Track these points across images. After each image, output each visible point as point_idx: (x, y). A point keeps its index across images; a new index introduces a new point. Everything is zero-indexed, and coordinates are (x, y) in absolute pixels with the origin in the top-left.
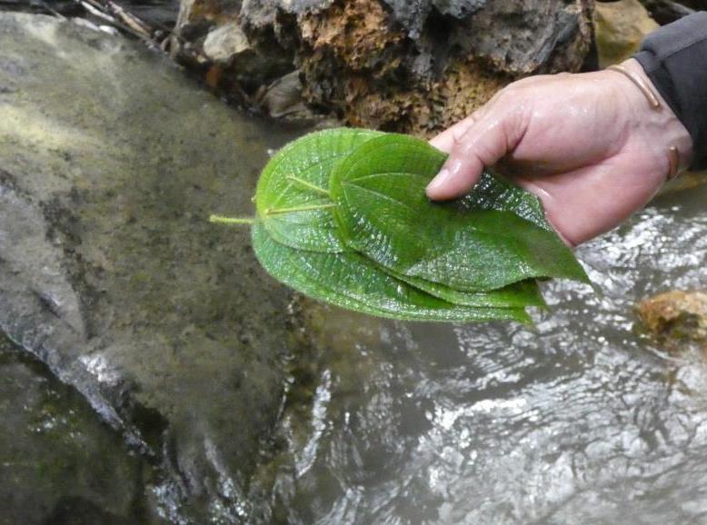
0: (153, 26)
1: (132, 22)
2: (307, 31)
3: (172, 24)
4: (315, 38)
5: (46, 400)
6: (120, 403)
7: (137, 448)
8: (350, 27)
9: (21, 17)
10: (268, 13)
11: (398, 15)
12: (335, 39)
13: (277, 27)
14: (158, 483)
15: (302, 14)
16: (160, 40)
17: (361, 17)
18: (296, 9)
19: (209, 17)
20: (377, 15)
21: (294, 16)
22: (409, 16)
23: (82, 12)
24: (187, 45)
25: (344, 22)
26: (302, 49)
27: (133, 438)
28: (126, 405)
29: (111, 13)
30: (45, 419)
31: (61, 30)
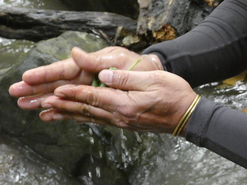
0: (109, 36)
1: (104, 35)
2: (154, 35)
3: (114, 36)
4: (156, 37)
5: (82, 129)
6: (100, 130)
7: (104, 142)
8: (166, 34)
9: (77, 33)
10: (144, 31)
11: (178, 31)
12: (162, 37)
13: (146, 34)
14: (109, 151)
15: (153, 31)
16: (111, 40)
17: (169, 32)
18: (152, 29)
19: (125, 34)
20: (173, 31)
21: (151, 31)
22: (181, 32)
23: (91, 32)
24: (119, 41)
25: (164, 33)
26: (153, 40)
27: (103, 139)
28: (102, 130)
29: (99, 32)
30: (81, 133)
31: (87, 36)
